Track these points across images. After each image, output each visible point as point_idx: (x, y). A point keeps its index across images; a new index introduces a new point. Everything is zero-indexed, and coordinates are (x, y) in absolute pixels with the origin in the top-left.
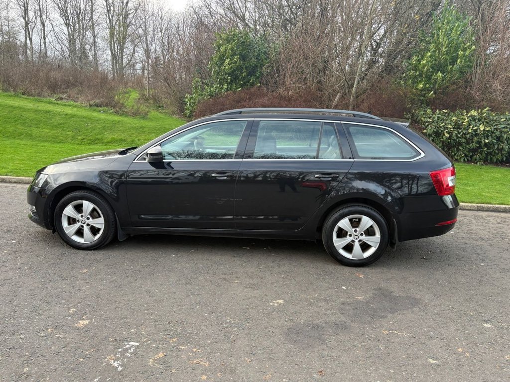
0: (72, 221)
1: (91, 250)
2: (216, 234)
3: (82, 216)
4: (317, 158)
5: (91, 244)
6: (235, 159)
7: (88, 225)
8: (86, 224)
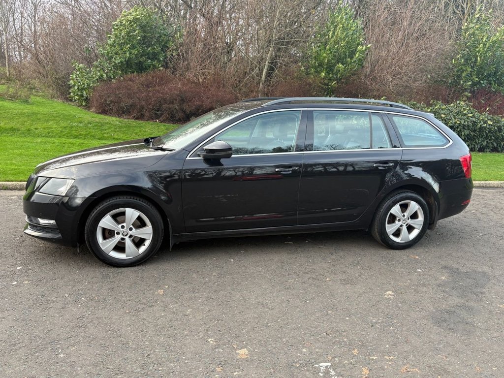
0: (108, 234)
1: (135, 266)
2: (276, 232)
3: (123, 227)
4: (372, 148)
5: (137, 259)
6: (295, 151)
7: (131, 236)
8: (128, 236)
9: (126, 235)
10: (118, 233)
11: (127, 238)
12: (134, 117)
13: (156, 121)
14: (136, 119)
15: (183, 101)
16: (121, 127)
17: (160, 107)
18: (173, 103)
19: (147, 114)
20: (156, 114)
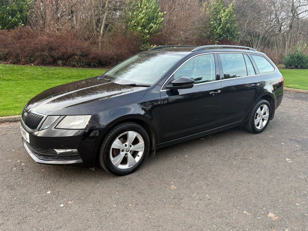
9: (128, 151)
10: (123, 151)
11: (129, 153)
12: (11, 62)
13: (31, 65)
14: (14, 64)
15: (51, 49)
16: (6, 71)
17: (34, 54)
18: (43, 51)
19: (23, 60)
20: (30, 59)
